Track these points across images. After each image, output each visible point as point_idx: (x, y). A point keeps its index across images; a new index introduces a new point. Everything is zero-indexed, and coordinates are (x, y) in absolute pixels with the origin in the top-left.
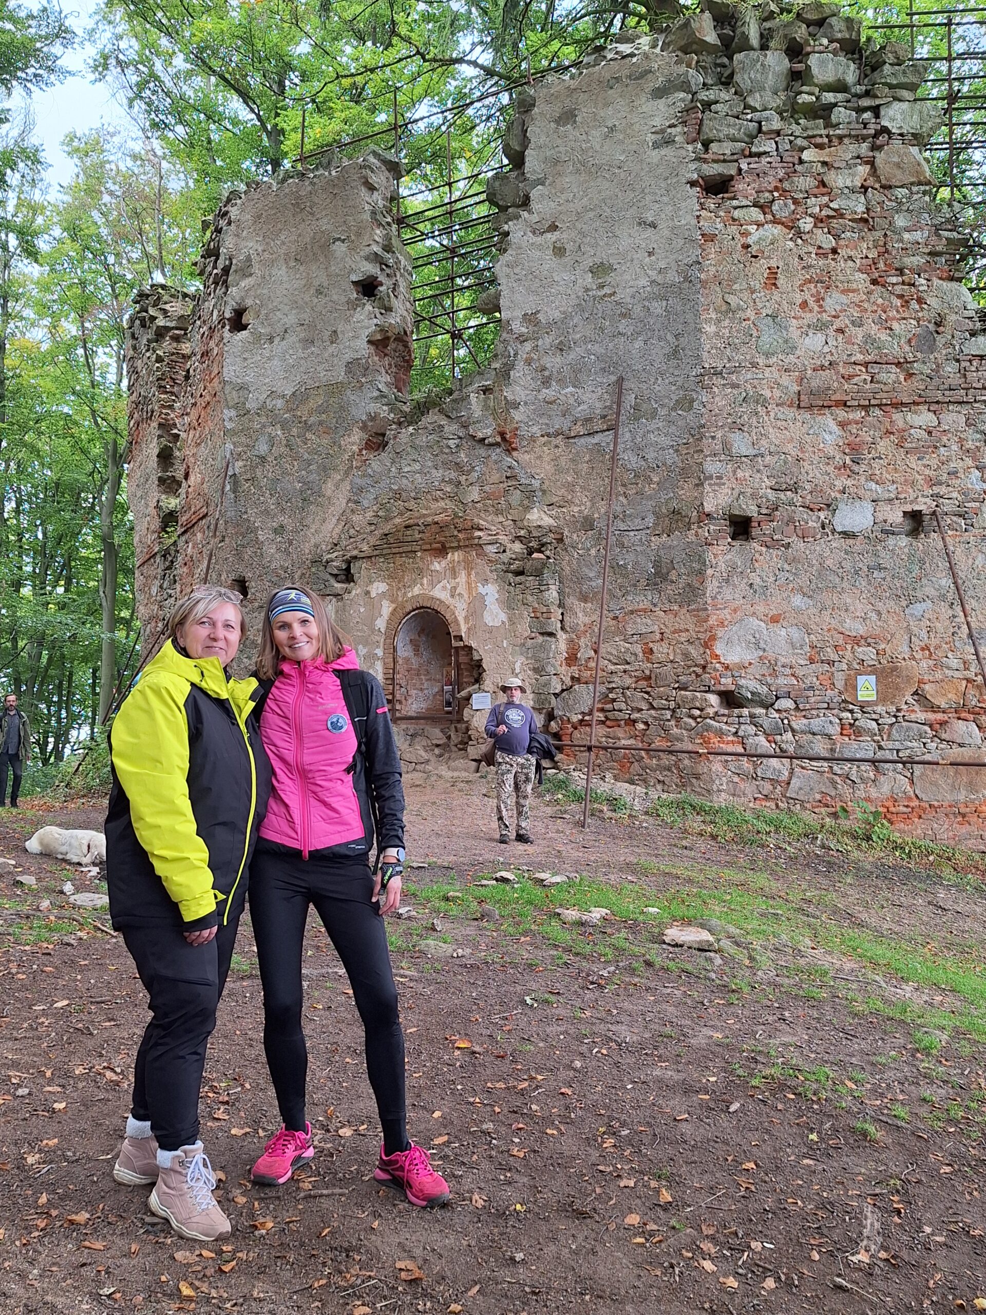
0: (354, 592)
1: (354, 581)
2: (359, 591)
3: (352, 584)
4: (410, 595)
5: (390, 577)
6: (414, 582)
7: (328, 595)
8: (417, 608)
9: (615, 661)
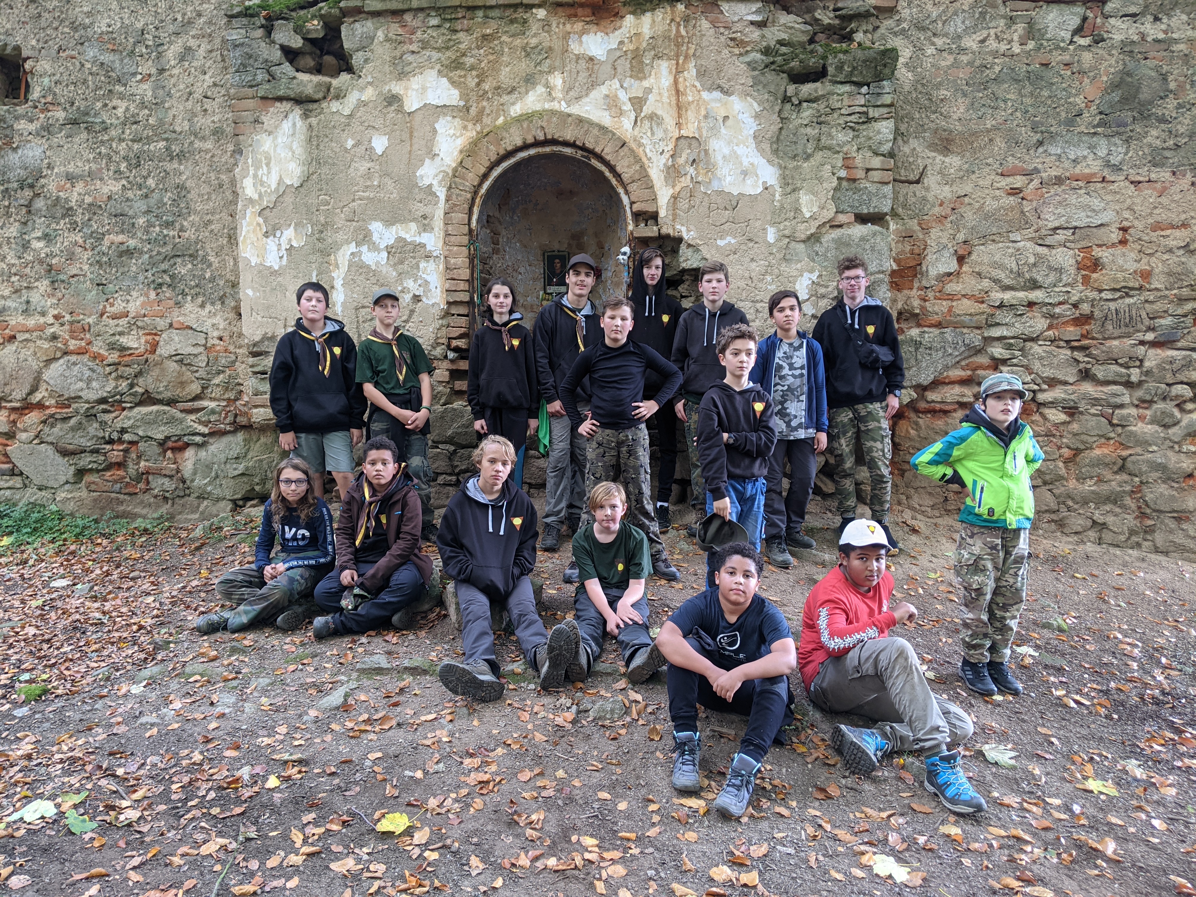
0: (353, 98)
1: (350, 70)
2: (369, 94)
3: (345, 77)
4: (516, 110)
5: (456, 65)
6: (530, 81)
7: (280, 99)
8: (537, 144)
9: (1008, 282)
